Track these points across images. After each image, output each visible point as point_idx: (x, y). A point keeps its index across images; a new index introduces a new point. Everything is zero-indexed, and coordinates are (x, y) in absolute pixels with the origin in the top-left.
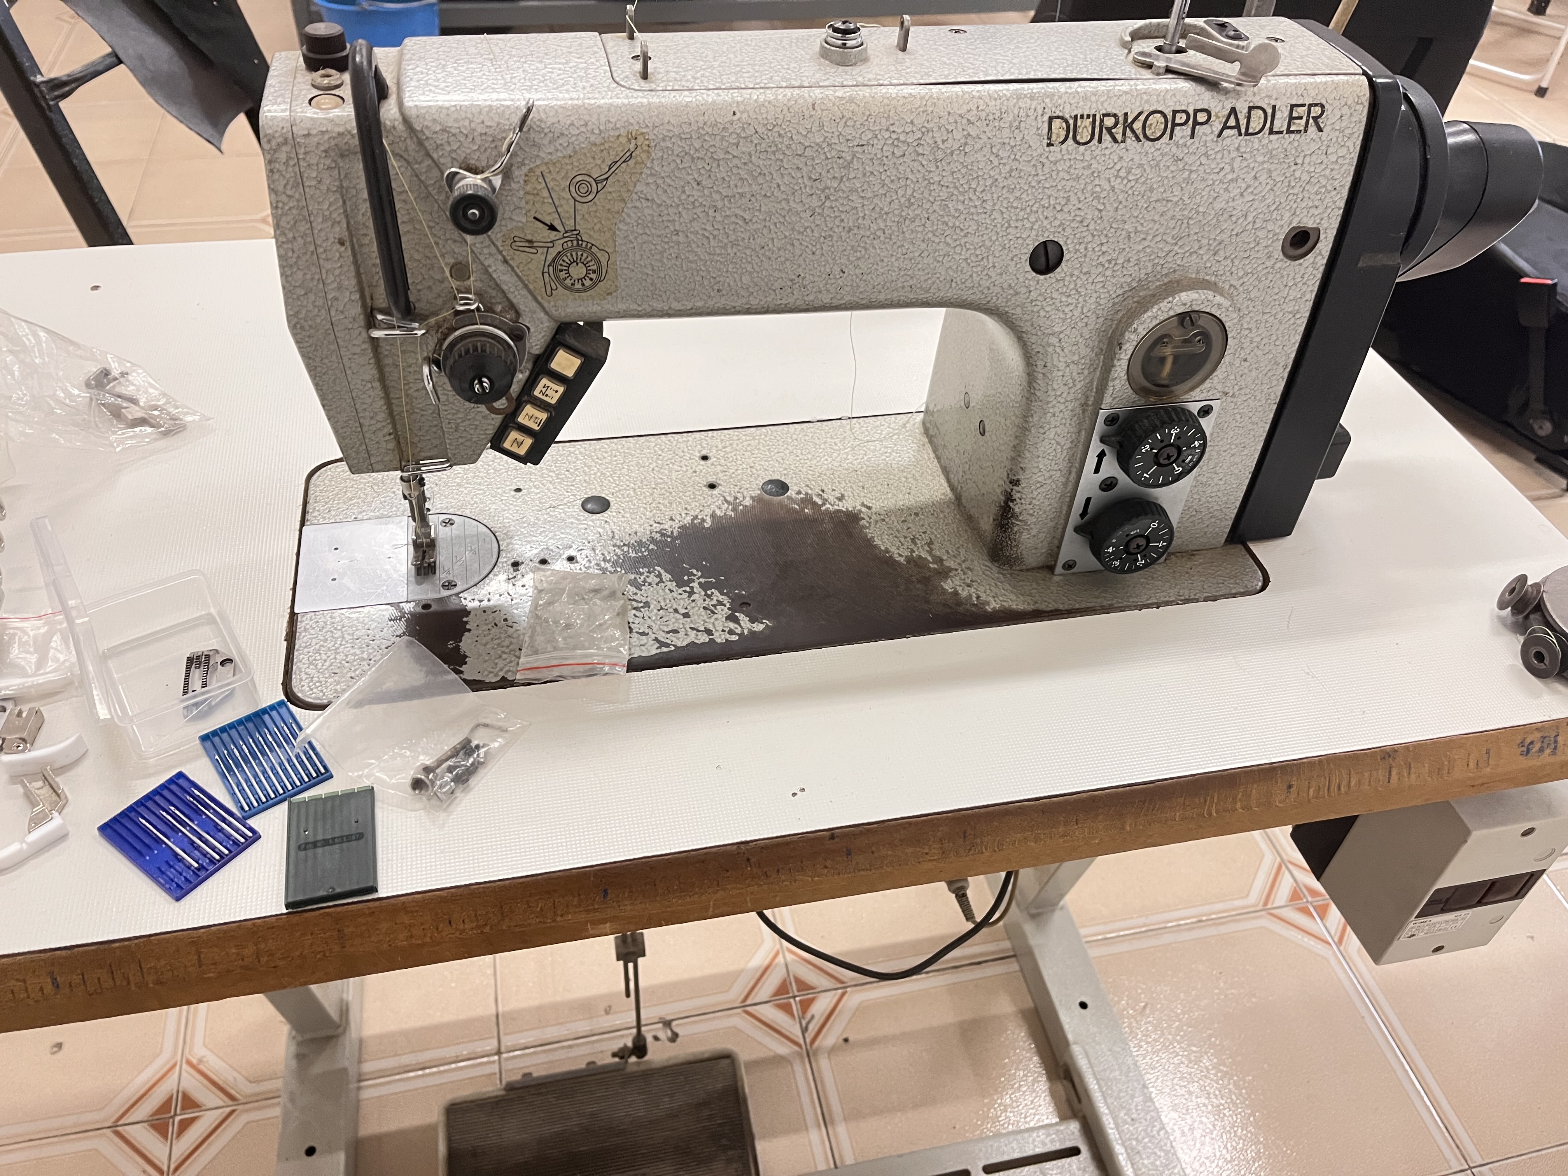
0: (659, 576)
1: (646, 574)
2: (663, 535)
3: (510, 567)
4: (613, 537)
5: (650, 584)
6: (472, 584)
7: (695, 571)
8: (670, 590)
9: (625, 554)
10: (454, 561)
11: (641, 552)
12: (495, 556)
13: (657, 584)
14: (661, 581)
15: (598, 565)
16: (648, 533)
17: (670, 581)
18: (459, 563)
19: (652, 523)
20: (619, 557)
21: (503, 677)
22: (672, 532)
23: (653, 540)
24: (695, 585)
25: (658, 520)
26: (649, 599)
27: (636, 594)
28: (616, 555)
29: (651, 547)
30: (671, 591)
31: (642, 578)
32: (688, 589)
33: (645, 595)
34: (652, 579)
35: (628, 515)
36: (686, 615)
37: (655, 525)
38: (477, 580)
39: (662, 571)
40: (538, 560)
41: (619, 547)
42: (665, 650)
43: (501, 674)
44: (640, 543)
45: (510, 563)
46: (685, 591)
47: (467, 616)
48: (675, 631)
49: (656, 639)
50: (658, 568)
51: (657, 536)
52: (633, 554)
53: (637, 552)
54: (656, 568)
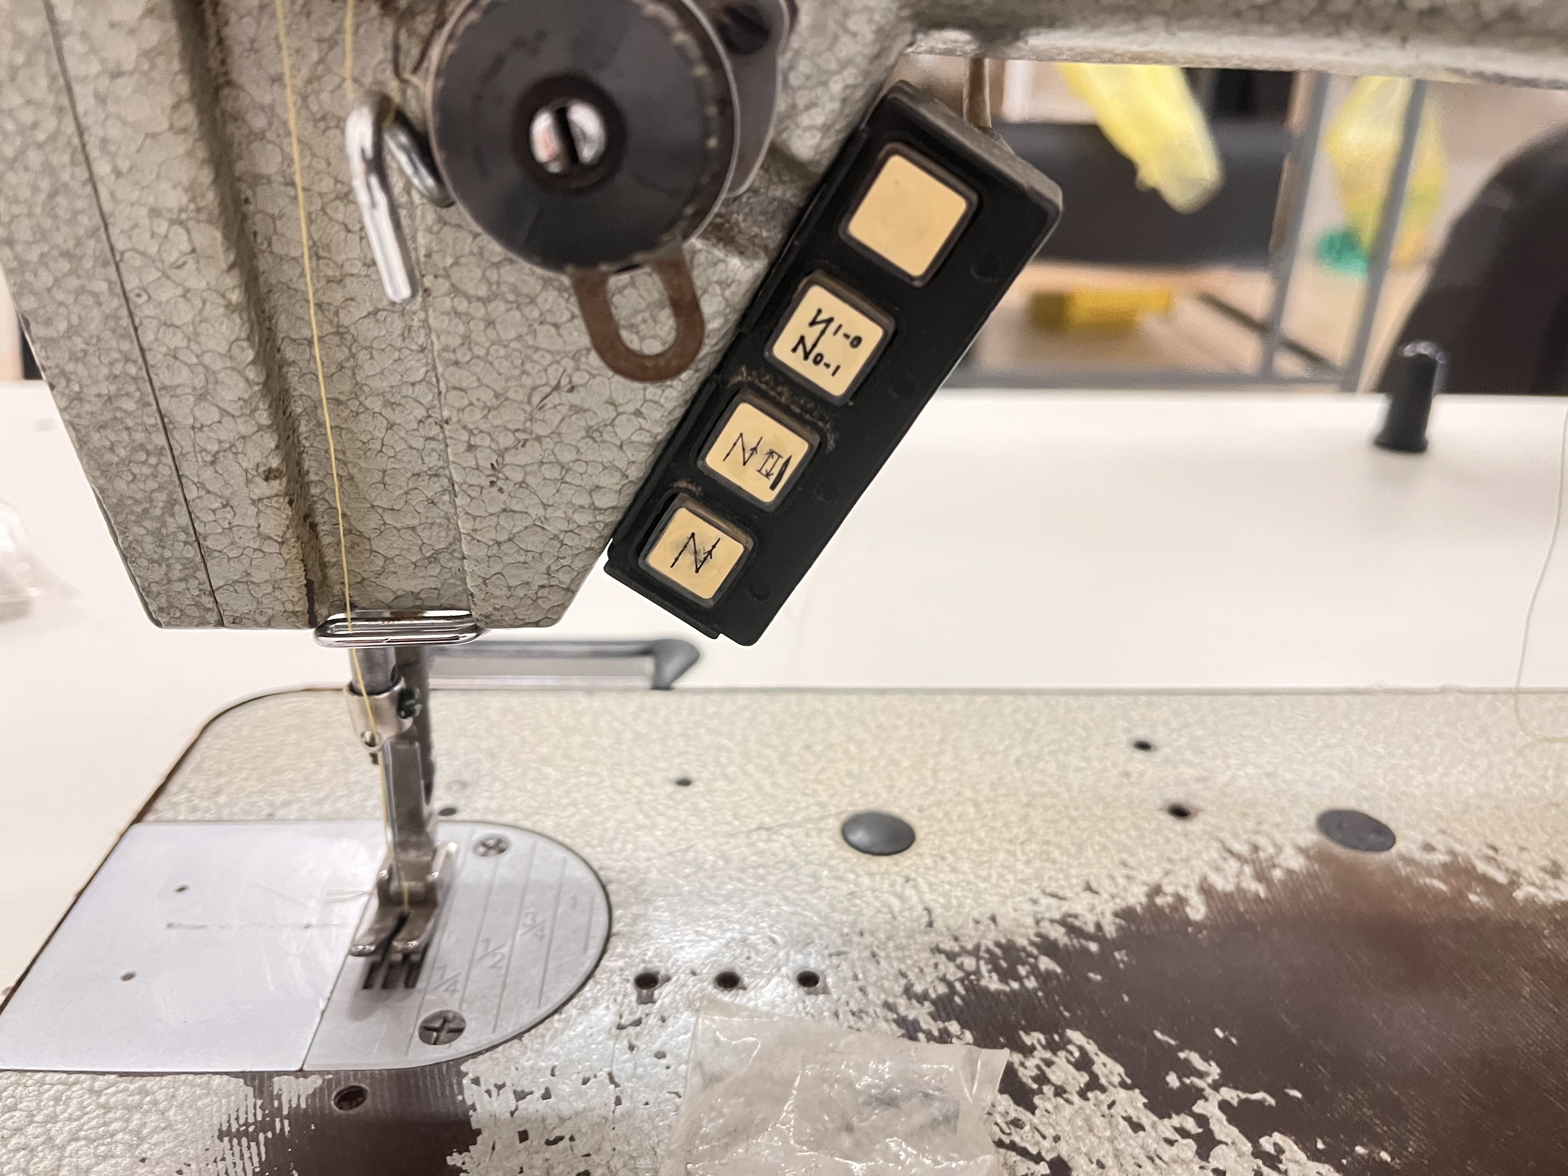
0: (1084, 1063)
1: (1041, 1053)
2: (1073, 931)
3: (630, 987)
4: (930, 924)
5: (1060, 1091)
6: (511, 1029)
7: (1195, 1059)
8: (1128, 1119)
9: (970, 979)
10: (479, 952)
11: (1018, 978)
12: (594, 951)
13: (1083, 1094)
14: (1094, 1084)
15: (888, 1006)
16: (1029, 921)
17: (1123, 1085)
18: (489, 962)
19: (1036, 894)
20: (950, 985)
22: (1099, 926)
23: (1047, 946)
24: (1209, 1107)
25: (1053, 888)
26: (1064, 1150)
27: (1017, 1123)
28: (943, 979)
29: (1045, 963)
30: (1137, 1127)
31: (1031, 1063)
32: (1190, 1124)
33: (1050, 1132)
34: (1064, 1073)
35: (965, 866)
37: (1045, 901)
38: (527, 1019)
39: (1091, 1048)
40: (715, 973)
41: (951, 956)
44: (1010, 950)
45: (632, 974)
46: (1183, 1133)
47: (463, 1149)
50: (1075, 1036)
51: (1058, 934)
52: (993, 983)
53: (1005, 976)
54: (1071, 1034)
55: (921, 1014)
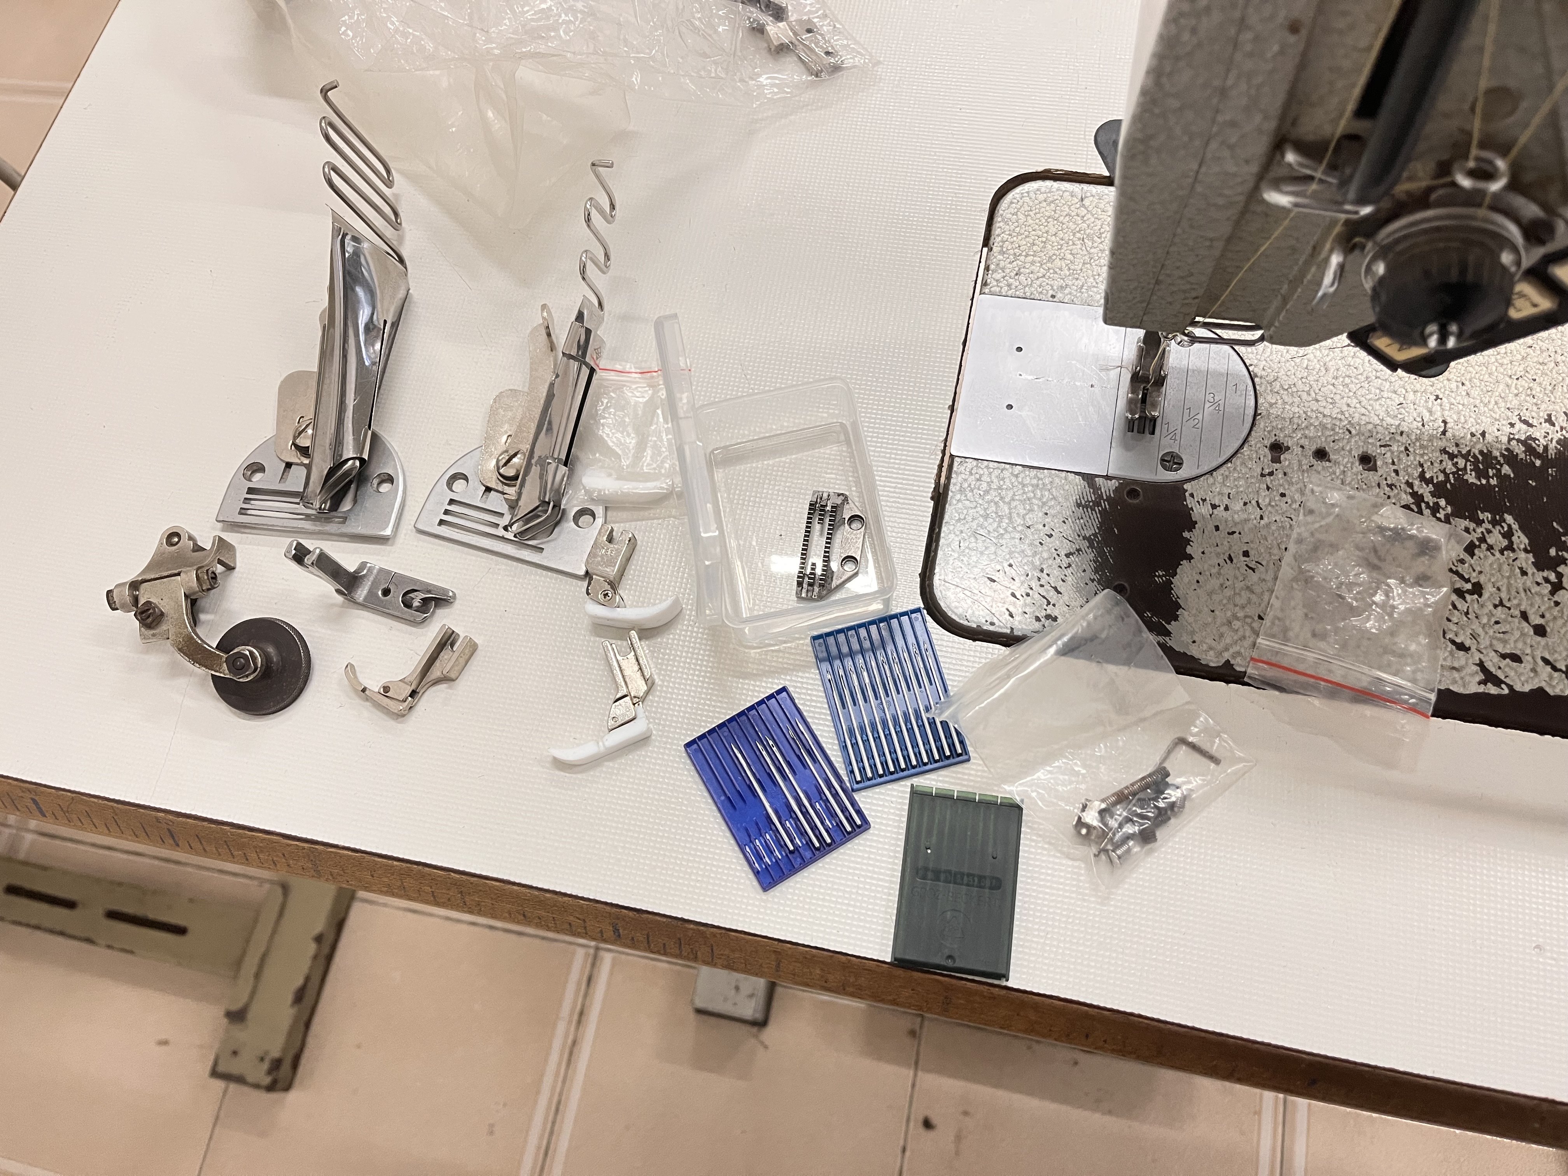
0: (1508, 535)
1: (1487, 525)
2: (1530, 450)
3: (1267, 450)
4: (1444, 433)
5: (1490, 548)
6: (1206, 468)
8: (1521, 569)
9: (1459, 473)
10: (1186, 417)
11: (1487, 477)
12: (1248, 425)
13: (1502, 552)
14: (1510, 547)
15: (1410, 485)
16: (1505, 439)
17: (1526, 551)
18: (1192, 423)
19: (1515, 420)
20: (1447, 475)
21: (1228, 661)
22: (1546, 448)
23: (1510, 458)
25: (1526, 416)
26: (1483, 579)
27: (1462, 561)
28: (1443, 471)
29: (1506, 470)
30: (1524, 573)
31: (1479, 530)
32: (1553, 577)
33: (1478, 569)
34: (1496, 538)
35: (1474, 393)
36: (1540, 631)
37: (1519, 426)
38: (1215, 464)
39: (1515, 527)
40: (1314, 448)
41: (1452, 456)
42: (1492, 690)
43: (1227, 656)
44: (1487, 456)
45: (1268, 443)
46: (1547, 580)
47: (1190, 530)
48: (1516, 658)
49: (1481, 665)
50: (1509, 518)
51: (1519, 450)
52: (1471, 478)
53: (1480, 474)
54: (1506, 516)
55: (1425, 490)
